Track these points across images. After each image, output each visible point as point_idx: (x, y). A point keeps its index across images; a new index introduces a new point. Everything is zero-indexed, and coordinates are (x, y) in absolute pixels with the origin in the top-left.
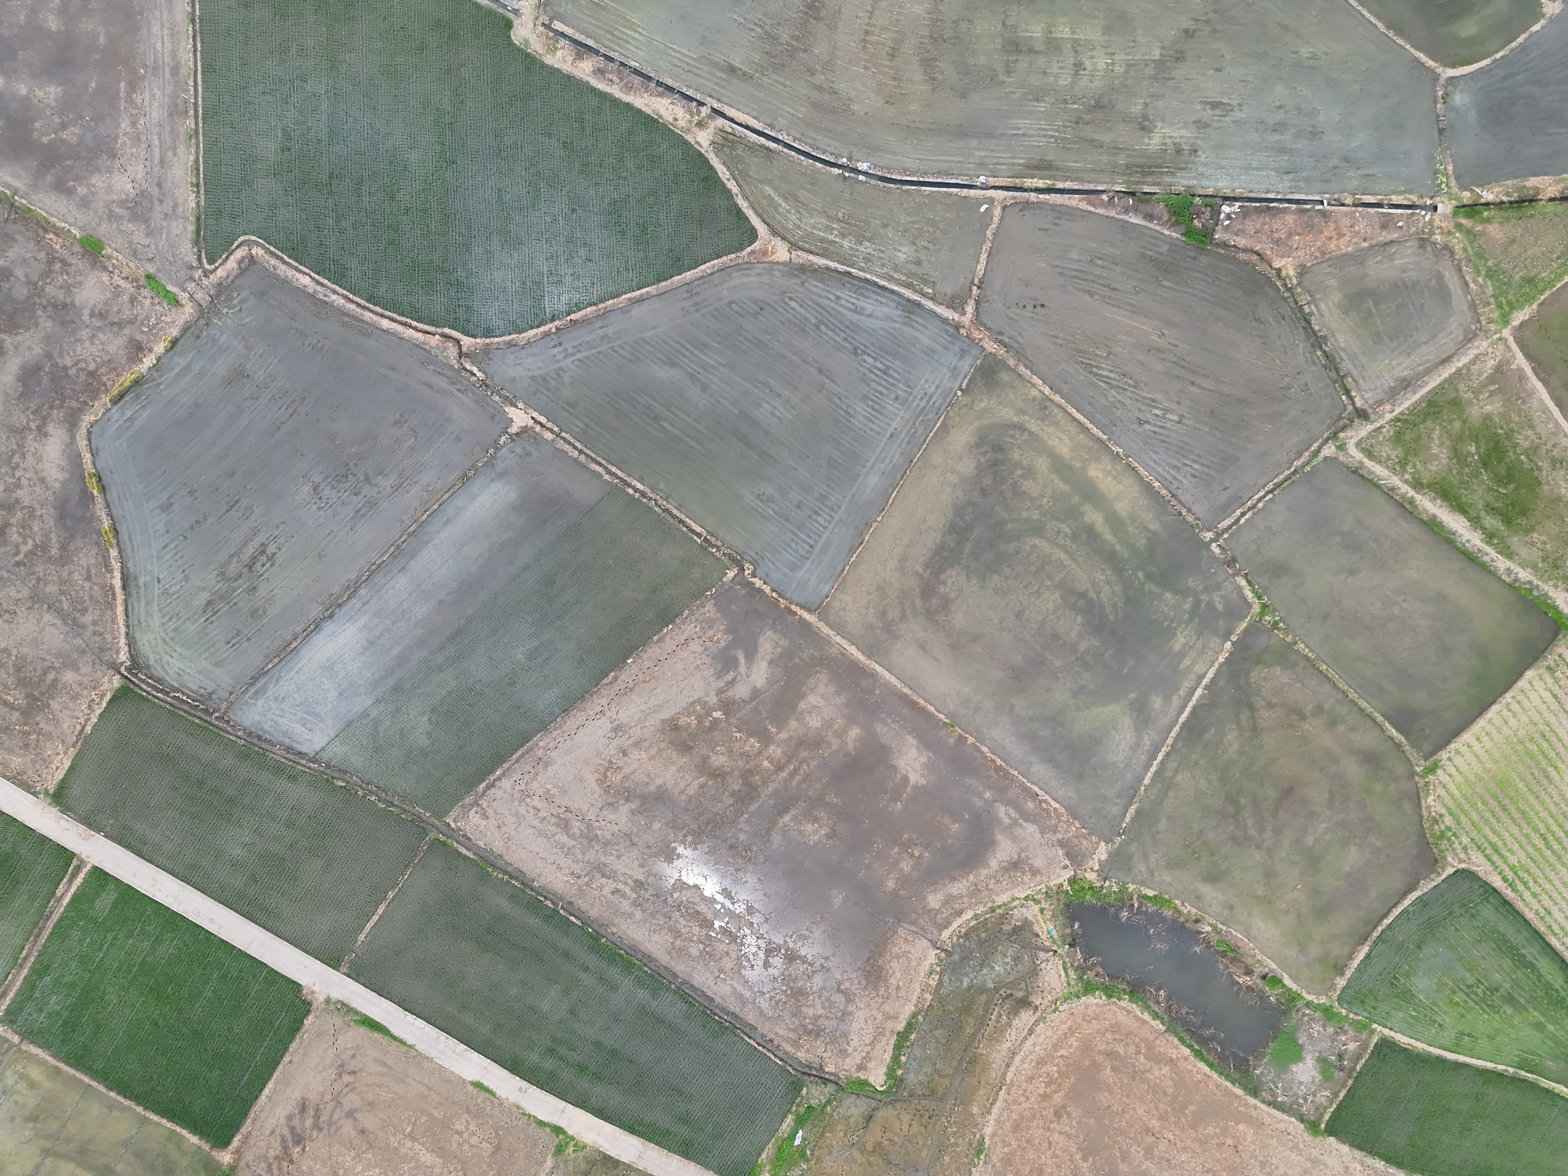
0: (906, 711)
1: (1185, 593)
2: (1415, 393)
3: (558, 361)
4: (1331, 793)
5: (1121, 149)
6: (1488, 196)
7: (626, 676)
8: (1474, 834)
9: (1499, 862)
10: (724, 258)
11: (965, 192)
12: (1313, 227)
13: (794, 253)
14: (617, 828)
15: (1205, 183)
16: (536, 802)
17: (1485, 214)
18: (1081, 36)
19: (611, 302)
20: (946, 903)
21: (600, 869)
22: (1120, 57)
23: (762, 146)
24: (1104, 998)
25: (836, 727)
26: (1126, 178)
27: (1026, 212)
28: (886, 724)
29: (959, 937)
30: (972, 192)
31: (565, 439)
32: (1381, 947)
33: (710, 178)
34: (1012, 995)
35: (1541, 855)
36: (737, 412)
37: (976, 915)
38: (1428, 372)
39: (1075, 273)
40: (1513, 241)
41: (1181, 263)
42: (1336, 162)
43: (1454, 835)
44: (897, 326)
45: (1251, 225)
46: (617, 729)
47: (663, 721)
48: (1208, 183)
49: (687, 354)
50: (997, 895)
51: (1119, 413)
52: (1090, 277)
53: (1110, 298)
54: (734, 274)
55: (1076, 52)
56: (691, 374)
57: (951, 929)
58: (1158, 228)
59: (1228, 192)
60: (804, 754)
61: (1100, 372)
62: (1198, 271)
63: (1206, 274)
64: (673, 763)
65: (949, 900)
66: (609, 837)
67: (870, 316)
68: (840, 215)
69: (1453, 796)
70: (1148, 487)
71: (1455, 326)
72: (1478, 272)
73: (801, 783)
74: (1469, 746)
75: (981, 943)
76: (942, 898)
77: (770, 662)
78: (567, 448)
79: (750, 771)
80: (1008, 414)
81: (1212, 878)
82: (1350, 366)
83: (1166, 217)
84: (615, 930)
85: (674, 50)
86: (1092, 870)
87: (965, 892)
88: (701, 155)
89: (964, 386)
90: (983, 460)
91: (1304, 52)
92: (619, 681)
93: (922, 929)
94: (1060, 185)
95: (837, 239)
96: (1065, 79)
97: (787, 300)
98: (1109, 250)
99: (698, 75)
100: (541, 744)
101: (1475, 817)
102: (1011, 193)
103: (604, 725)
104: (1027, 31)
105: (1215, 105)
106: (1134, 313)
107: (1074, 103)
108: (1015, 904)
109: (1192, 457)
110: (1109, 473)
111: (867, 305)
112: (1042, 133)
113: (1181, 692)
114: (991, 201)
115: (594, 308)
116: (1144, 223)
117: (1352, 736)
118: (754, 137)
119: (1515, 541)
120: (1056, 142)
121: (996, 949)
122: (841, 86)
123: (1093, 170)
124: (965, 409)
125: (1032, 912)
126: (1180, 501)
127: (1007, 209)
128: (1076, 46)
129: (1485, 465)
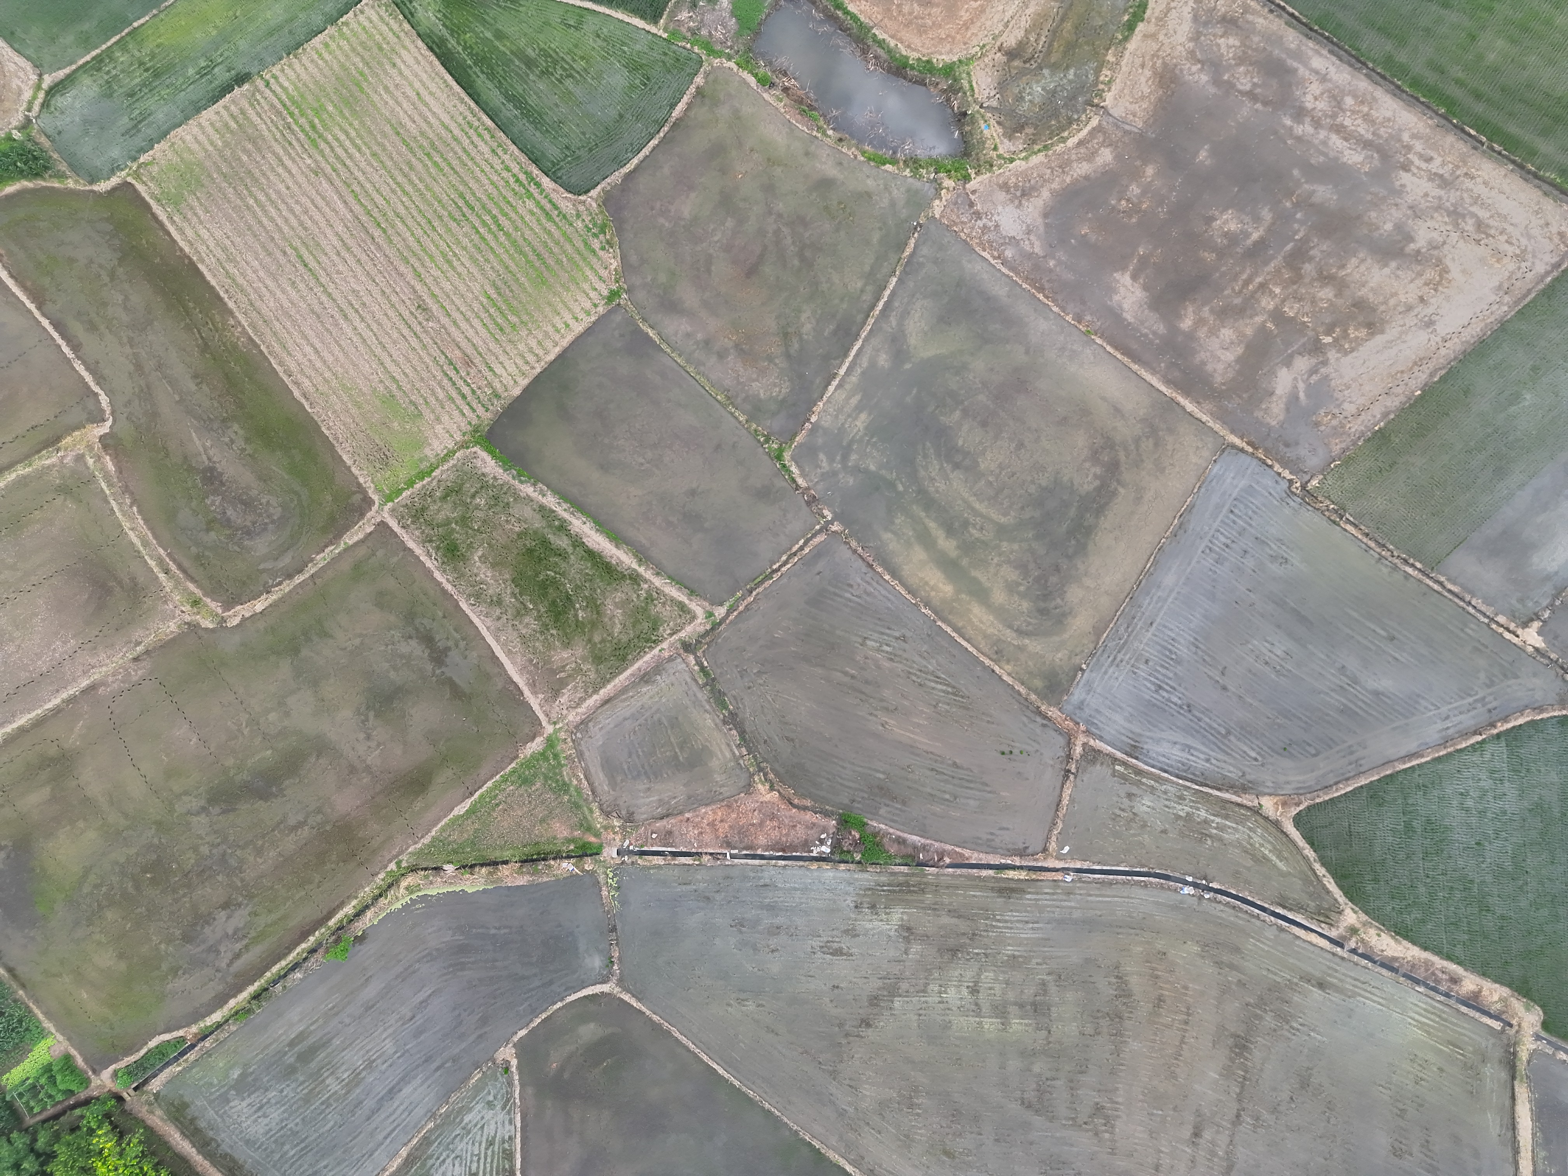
0: (1134, 346)
1: (857, 470)
2: (639, 669)
3: (1490, 694)
4: (709, 271)
5: (930, 909)
6: (567, 866)
7: (1422, 377)
8: (570, 230)
9: (544, 202)
10: (1327, 798)
11: (1086, 865)
12: (739, 833)
13: (1256, 803)
14: (1429, 224)
15: (847, 875)
16: (1510, 250)
17: (572, 847)
18: (972, 1019)
19: (1441, 753)
20: (1094, 154)
21: (1444, 182)
22: (933, 999)
23: (1290, 910)
24: (935, 61)
25: (1206, 329)
26: (925, 880)
27: (1021, 846)
28: (1155, 333)
29: (1078, 120)
30: (1078, 865)
31: (1484, 615)
32: (660, 115)
33: (1340, 878)
34: (1025, 62)
35: (502, 210)
36: (1310, 646)
37: (1064, 142)
38: (624, 690)
39: (972, 785)
40: (543, 821)
41: (866, 796)
42: (718, 897)
43: (589, 230)
44: (1148, 734)
45: (800, 833)
46: (1430, 324)
47: (1382, 332)
48: (843, 875)
49: (1360, 703)
50: (1042, 163)
51: (925, 648)
52: (956, 781)
53: (936, 761)
54: (1312, 783)
55: (977, 1004)
56: (1356, 683)
57: (1089, 128)
58: (891, 831)
59: (825, 866)
60: (1237, 301)
61: (944, 688)
62: (850, 788)
63: (841, 785)
64: (1372, 289)
65: (1090, 157)
66: (1436, 215)
67: (1175, 743)
68: (1209, 842)
69: (592, 268)
70: (894, 574)
71: (597, 736)
72: (578, 790)
73: (1242, 272)
74: (577, 319)
75: (1055, 114)
76: (1097, 159)
77: (1272, 394)
78: (1483, 608)
79: (1294, 283)
80: (1034, 646)
81: (825, 184)
82: (699, 695)
83: (885, 840)
84: (1430, 122)
85: (1379, 1004)
86: (948, 189)
87: (1075, 165)
88: (1351, 900)
89: (1080, 674)
90: (1059, 601)
91: (751, 1006)
92: (1428, 372)
93: (1118, 127)
94: (991, 872)
95: (1212, 818)
96: (987, 977)
97: (1260, 759)
98: (938, 809)
99: (1356, 980)
100: (1506, 308)
101: (568, 247)
102: (1040, 864)
103: (1443, 328)
104: (1026, 1025)
105: (838, 952)
106: (912, 747)
107: (977, 954)
108: (1024, 154)
109: (851, 604)
110: (932, 589)
111: (1179, 753)
112: (1009, 925)
113: (859, 371)
114: (1060, 857)
115: (1459, 747)
116: (906, 835)
117: (689, 329)
118: (1299, 919)
119: (538, 523)
120: (994, 916)
121: (1041, 109)
122: (1210, 970)
123: (957, 888)
124: (1078, 650)
125: (1005, 147)
126: (863, 560)
127: (1041, 849)
128: (977, 1010)
129: (568, 598)
